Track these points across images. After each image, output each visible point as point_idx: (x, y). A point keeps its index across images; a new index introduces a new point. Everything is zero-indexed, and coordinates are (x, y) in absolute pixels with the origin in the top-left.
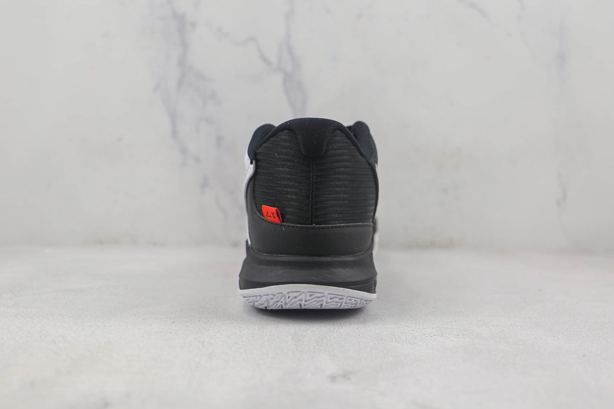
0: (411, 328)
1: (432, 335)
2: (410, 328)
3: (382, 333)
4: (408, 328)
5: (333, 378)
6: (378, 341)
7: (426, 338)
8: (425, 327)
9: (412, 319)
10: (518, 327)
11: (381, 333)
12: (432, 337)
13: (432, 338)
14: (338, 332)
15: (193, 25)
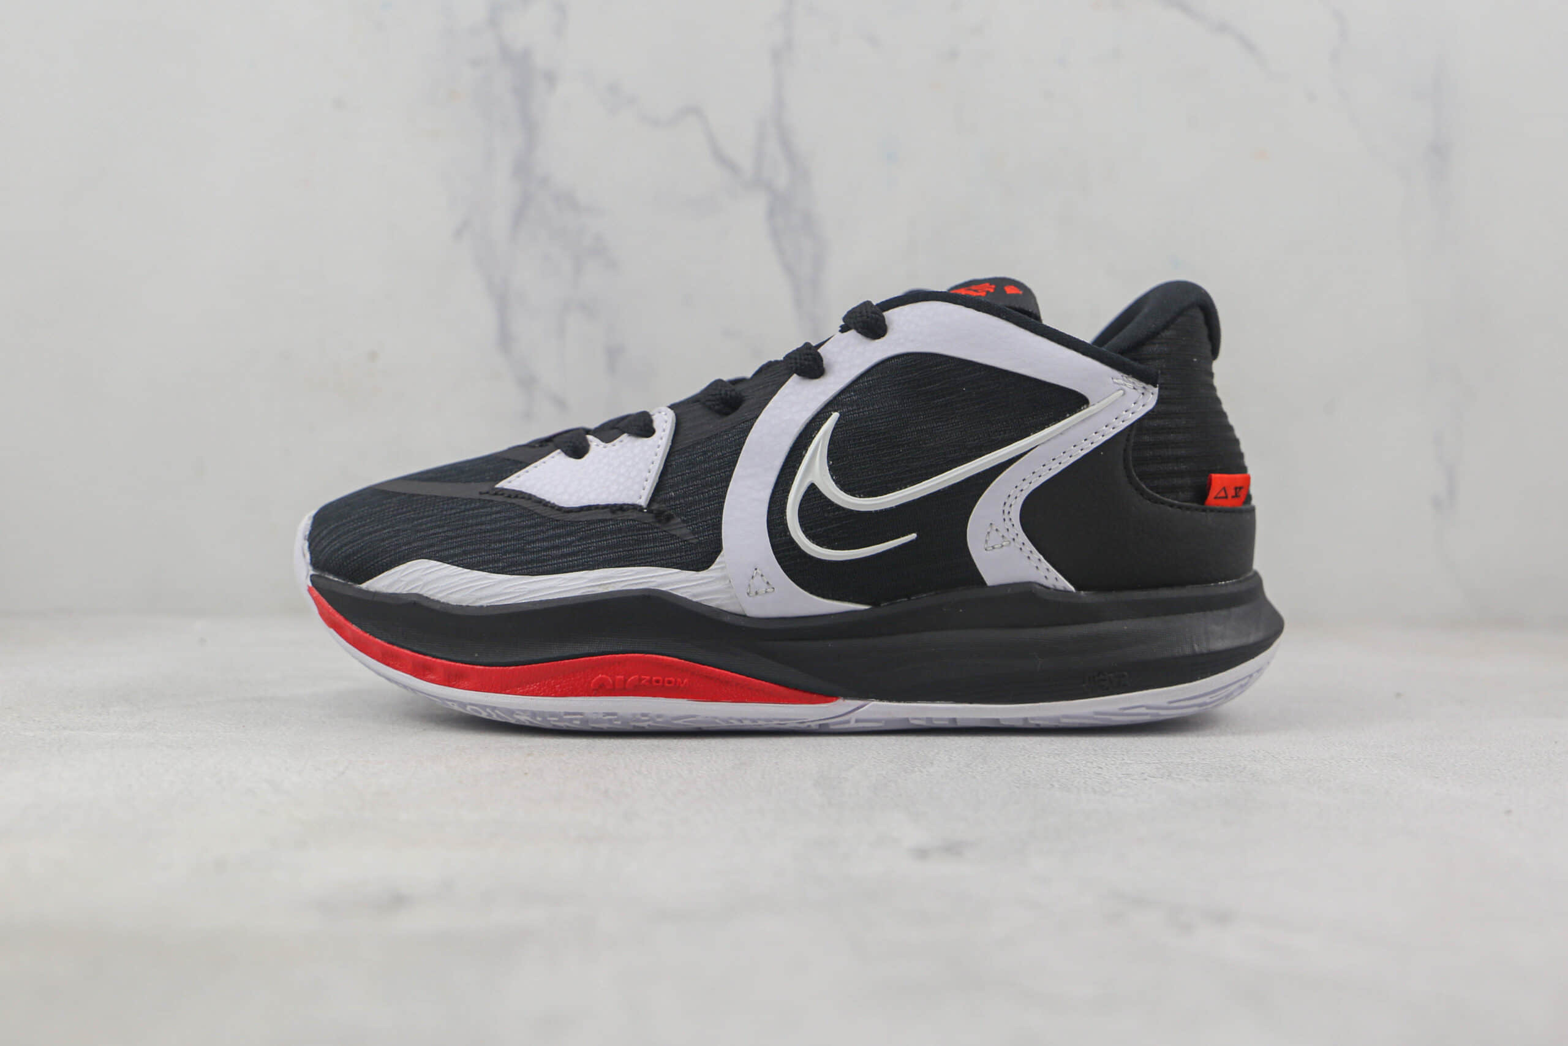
0: (1095, 764)
1: (1145, 776)
2: (1092, 763)
3: (1027, 773)
4: (1089, 764)
5: (922, 854)
6: (1018, 787)
7: (1134, 782)
8: (1129, 762)
9: (1096, 748)
10: (1349, 761)
11: (1024, 772)
12: (1146, 779)
13: (1146, 782)
14: (921, 772)
15: (551, 78)
